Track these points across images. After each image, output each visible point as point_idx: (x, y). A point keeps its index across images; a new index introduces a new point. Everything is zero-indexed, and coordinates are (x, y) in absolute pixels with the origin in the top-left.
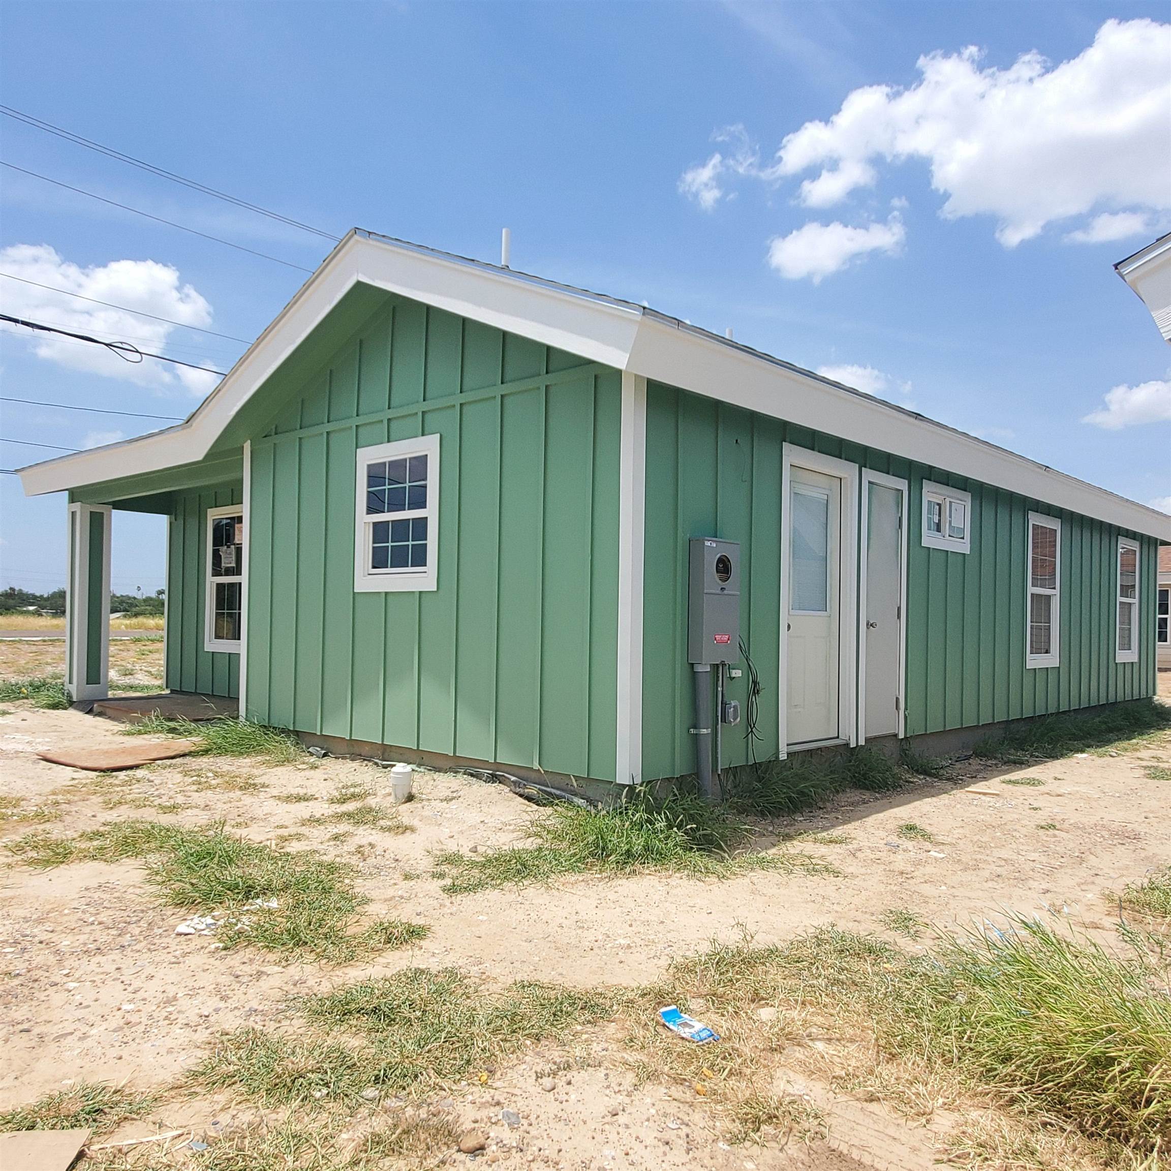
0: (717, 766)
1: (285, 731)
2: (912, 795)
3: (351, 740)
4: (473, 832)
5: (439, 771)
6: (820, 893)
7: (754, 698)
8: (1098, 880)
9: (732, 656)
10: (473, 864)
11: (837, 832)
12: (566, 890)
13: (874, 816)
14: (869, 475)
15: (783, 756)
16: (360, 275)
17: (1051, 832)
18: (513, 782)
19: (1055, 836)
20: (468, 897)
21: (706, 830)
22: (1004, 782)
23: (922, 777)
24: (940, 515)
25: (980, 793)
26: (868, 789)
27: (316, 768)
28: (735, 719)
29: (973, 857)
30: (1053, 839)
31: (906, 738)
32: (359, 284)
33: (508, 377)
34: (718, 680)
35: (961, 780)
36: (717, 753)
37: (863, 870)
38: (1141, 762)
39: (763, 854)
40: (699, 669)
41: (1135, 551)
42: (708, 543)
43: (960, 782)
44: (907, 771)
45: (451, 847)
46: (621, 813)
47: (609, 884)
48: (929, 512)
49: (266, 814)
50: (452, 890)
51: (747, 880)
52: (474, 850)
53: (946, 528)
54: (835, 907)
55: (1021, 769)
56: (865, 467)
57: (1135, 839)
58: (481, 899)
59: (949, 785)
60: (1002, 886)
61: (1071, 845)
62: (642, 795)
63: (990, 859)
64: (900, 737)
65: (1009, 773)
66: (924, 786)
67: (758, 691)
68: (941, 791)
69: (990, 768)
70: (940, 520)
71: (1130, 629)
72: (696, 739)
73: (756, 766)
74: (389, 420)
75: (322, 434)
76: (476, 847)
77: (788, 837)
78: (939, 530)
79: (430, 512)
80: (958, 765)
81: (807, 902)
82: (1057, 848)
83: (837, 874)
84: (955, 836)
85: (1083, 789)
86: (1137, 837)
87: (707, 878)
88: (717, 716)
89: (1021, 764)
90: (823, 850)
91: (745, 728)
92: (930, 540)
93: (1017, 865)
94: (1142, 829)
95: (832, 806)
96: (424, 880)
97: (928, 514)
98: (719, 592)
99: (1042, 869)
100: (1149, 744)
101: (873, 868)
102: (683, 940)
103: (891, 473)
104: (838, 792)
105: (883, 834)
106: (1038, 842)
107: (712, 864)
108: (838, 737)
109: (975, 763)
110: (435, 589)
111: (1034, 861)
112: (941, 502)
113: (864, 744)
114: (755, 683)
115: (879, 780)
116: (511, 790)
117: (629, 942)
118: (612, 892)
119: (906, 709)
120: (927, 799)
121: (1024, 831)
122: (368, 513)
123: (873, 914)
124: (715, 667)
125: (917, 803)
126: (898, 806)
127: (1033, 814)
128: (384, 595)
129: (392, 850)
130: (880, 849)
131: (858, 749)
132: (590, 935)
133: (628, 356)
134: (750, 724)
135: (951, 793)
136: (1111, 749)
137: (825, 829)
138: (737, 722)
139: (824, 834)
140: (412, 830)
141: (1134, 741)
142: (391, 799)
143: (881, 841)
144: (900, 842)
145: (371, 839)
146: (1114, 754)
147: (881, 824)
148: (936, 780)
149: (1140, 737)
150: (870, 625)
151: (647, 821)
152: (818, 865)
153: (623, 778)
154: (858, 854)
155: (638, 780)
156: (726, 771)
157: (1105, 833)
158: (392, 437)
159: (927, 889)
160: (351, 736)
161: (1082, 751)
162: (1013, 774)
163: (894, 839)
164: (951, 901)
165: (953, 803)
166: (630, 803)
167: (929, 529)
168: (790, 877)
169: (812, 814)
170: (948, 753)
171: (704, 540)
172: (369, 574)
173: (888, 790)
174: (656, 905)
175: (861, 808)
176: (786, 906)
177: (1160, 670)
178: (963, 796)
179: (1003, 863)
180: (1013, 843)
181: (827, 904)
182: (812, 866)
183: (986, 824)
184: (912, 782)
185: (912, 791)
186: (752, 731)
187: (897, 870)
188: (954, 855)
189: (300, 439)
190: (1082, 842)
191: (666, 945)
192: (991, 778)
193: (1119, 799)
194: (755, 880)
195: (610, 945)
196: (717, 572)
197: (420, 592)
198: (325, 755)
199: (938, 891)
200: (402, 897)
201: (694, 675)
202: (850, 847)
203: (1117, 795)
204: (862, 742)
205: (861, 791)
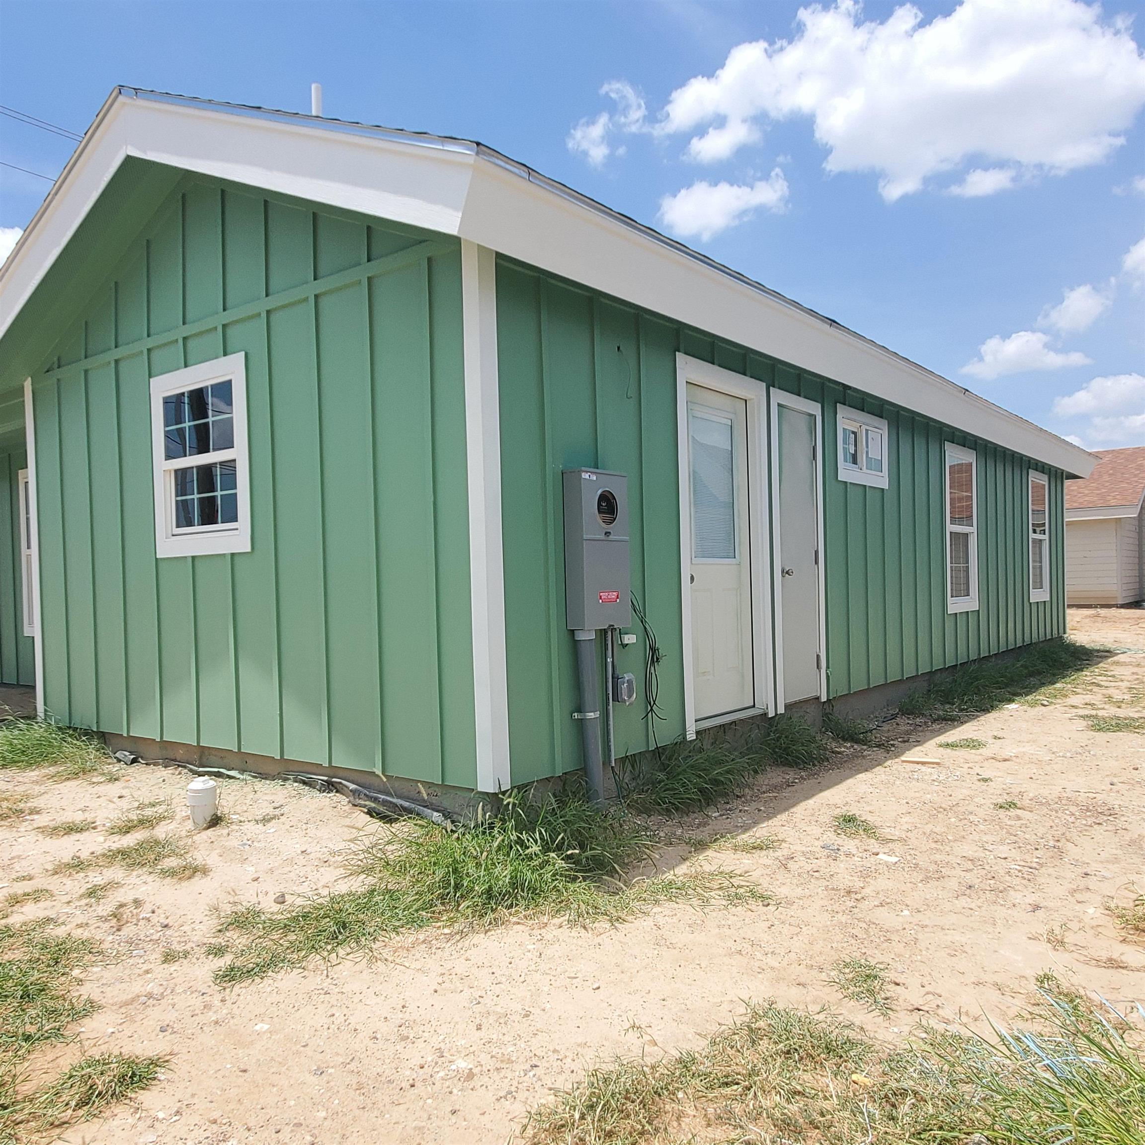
0: (610, 756)
1: (88, 733)
2: (842, 770)
3: (162, 741)
4: (287, 869)
5: (266, 779)
6: (747, 937)
7: (652, 668)
8: (1092, 882)
9: (624, 618)
10: (272, 925)
11: (762, 831)
12: (397, 961)
13: (803, 805)
14: (779, 396)
15: (691, 736)
16: (129, 147)
17: (1013, 812)
18: (351, 791)
19: (1019, 818)
20: (251, 988)
21: (594, 849)
22: (940, 746)
23: (849, 745)
24: (856, 445)
25: (918, 763)
26: (791, 766)
27: (116, 780)
28: (630, 697)
29: (932, 857)
30: (1019, 823)
31: (829, 700)
32: (129, 159)
33: (322, 270)
34: (606, 649)
35: (893, 745)
36: (609, 741)
37: (799, 891)
38: (1076, 710)
39: (669, 876)
40: (581, 636)
41: (1044, 485)
42: (585, 476)
43: (893, 749)
44: (832, 738)
45: (248, 898)
46: (484, 833)
47: (460, 945)
48: (845, 442)
49: (13, 858)
50: (230, 976)
51: (648, 922)
52: (281, 900)
53: (862, 459)
54: (772, 961)
55: (955, 727)
56: (774, 386)
57: (1110, 815)
58: (269, 989)
59: (881, 754)
60: (979, 903)
61: (1041, 831)
62: (510, 807)
63: (953, 860)
64: (823, 701)
65: (943, 733)
66: (854, 756)
67: (657, 659)
68: (873, 762)
69: (921, 729)
70: (856, 451)
71: (1041, 567)
72: (581, 726)
73: (659, 752)
74: (185, 339)
75: (109, 363)
76: (283, 896)
77: (700, 846)
78: (855, 461)
79: (239, 453)
80: (886, 727)
81: (731, 955)
82: (1027, 836)
83: (765, 900)
84: (903, 828)
85: (1028, 749)
86: (1111, 813)
87: (596, 924)
88: (607, 695)
89: (951, 721)
90: (745, 862)
91: (643, 706)
92: (846, 473)
93: (987, 867)
94: (1114, 800)
95: (751, 793)
96: (194, 960)
97: (844, 444)
98: (603, 537)
99: (1020, 871)
100: (1075, 687)
101: (811, 887)
102: (555, 1051)
103: (802, 394)
104: (756, 772)
105: (816, 831)
106: (1002, 828)
107: (602, 899)
108: (754, 706)
109: (904, 723)
110: (249, 550)
111: (1006, 858)
112: (856, 430)
113: (783, 712)
114: (654, 650)
115: (803, 754)
116: (349, 802)
117: (471, 1066)
118: (462, 960)
119: (828, 667)
120: (860, 776)
121: (981, 813)
122: (166, 460)
123: (821, 970)
124: (603, 633)
125: (850, 782)
126: (828, 788)
127: (984, 787)
128: (190, 560)
129: (165, 908)
130: (817, 855)
131: (777, 718)
132: (415, 1054)
133: (460, 215)
134: (649, 702)
135: (886, 764)
136: (1039, 696)
137: (746, 828)
138: (633, 699)
139: (745, 836)
140: (204, 871)
141: (1058, 685)
142: (189, 825)
143: (817, 843)
144: (840, 842)
145: (140, 893)
146: (1045, 703)
147: (813, 815)
148: (865, 747)
149: (1063, 680)
150: (786, 573)
151: (516, 842)
152: (742, 887)
153: (486, 785)
154: (791, 865)
155: (506, 786)
156: (622, 760)
157: (1073, 809)
158: (190, 361)
159: (885, 917)
160: (162, 737)
161: (1011, 701)
162: (948, 733)
163: (830, 837)
164: (920, 936)
165: (892, 779)
166: (496, 817)
167: (845, 461)
168: (706, 911)
169: (728, 806)
170: (873, 713)
171: (580, 472)
172: (173, 535)
173: (814, 765)
174: (522, 979)
175: (786, 793)
176: (703, 965)
177: (1070, 606)
178: (900, 768)
179: (969, 865)
180: (974, 833)
181: (759, 955)
182: (734, 889)
183: (935, 806)
184: (839, 753)
185: (840, 765)
186: (652, 709)
187: (841, 886)
188: (909, 858)
189: (86, 372)
190: (1053, 824)
191: (528, 1067)
192: (925, 742)
193: (1071, 760)
194: (661, 921)
195: (442, 1074)
196: (599, 512)
197: (233, 555)
198: (134, 761)
199: (900, 919)
200: (150, 996)
201: (575, 645)
202: (779, 854)
203: (1068, 755)
204: (781, 710)
205: (784, 769)
